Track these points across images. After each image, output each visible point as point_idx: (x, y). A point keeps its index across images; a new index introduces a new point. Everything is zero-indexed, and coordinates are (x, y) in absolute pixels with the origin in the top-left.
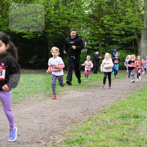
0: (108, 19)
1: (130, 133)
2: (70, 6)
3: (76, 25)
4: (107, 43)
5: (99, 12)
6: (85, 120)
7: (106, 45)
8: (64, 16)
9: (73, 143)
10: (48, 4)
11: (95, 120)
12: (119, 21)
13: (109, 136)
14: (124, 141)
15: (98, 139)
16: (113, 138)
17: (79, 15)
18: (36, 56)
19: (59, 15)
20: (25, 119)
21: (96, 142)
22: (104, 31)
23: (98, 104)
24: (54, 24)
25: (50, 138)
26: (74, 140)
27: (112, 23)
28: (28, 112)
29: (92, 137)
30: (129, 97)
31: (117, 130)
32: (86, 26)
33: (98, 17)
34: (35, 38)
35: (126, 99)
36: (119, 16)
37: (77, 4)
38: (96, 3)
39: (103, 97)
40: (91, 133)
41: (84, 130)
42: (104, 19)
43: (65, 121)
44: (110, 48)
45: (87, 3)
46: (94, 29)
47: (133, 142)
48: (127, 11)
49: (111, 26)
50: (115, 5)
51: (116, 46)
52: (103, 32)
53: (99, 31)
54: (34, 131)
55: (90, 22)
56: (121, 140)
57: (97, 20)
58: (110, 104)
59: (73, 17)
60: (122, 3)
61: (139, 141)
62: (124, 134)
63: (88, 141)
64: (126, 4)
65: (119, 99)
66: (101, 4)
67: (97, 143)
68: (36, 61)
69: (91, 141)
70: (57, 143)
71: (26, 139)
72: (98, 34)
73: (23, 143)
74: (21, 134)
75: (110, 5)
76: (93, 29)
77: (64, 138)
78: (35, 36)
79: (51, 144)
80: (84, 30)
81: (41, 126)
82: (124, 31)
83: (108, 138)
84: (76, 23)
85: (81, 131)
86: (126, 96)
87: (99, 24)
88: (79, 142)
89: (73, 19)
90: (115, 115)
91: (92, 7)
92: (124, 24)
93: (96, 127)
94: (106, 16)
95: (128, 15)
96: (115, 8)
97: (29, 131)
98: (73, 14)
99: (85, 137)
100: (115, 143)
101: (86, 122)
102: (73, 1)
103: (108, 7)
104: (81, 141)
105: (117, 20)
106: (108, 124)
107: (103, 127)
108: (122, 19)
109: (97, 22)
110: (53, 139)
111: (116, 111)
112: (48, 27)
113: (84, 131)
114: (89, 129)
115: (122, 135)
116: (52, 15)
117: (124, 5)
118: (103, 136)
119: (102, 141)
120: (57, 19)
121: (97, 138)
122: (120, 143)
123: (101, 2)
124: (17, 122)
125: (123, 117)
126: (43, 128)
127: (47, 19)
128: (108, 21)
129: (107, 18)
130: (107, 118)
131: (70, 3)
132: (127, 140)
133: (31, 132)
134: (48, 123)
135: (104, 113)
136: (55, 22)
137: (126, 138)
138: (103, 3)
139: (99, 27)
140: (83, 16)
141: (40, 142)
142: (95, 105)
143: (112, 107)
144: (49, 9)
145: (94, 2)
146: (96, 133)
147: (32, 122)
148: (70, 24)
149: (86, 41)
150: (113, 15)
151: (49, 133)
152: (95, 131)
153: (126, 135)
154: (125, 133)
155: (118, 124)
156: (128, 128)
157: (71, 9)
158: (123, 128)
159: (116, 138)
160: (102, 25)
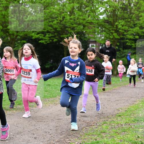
0: (123, 23)
2: (85, 12)
3: (91, 30)
4: (121, 48)
5: (114, 17)
6: (100, 123)
7: (121, 49)
8: (79, 21)
10: (63, 10)
11: (110, 123)
12: (133, 26)
13: (124, 139)
16: (128, 141)
17: (94, 20)
18: (52, 61)
19: (74, 20)
20: (42, 122)
22: (118, 35)
23: (112, 107)
24: (69, 29)
25: (66, 141)
26: (90, 143)
27: (126, 28)
28: (44, 115)
29: (107, 140)
30: (143, 101)
31: (132, 133)
32: (101, 31)
33: (112, 23)
34: (51, 43)
35: (140, 103)
36: (133, 21)
37: (92, 10)
38: (110, 8)
39: (118, 100)
40: (106, 136)
41: (99, 133)
42: (118, 24)
43: (80, 124)
44: (125, 52)
45: (102, 9)
46: (109, 34)
48: (141, 16)
49: (125, 31)
50: (129, 10)
51: (130, 50)
52: (117, 37)
53: (113, 36)
54: (50, 134)
55: (105, 27)
56: (136, 143)
57: (112, 25)
58: (125, 107)
59: (88, 23)
60: (136, 8)
62: (138, 137)
64: (140, 9)
65: (133, 102)
66: (115, 9)
68: (52, 65)
71: (42, 142)
72: (112, 39)
74: (38, 137)
75: (124, 10)
76: (107, 34)
77: (80, 141)
78: (51, 41)
80: (98, 35)
81: (57, 129)
82: (138, 36)
83: (123, 141)
84: (91, 28)
85: (97, 134)
86: (140, 100)
87: (113, 28)
89: (88, 24)
90: (130, 119)
91: (107, 12)
92: (138, 28)
93: (111, 131)
94: (120, 21)
95: (142, 20)
96: (129, 13)
97: (45, 134)
98: (88, 19)
99: (100, 140)
101: (101, 125)
102: (88, 7)
103: (122, 12)
105: (131, 25)
106: (123, 127)
107: (118, 130)
108: (136, 24)
109: (112, 27)
110: (69, 141)
111: (131, 115)
112: (64, 32)
113: (100, 135)
114: (104, 133)
115: (137, 138)
116: (67, 21)
117: (138, 10)
118: (118, 139)
120: (73, 25)
121: (112, 141)
123: (116, 7)
124: (33, 125)
125: (138, 121)
126: (60, 131)
127: (62, 24)
128: (123, 26)
129: (121, 22)
130: (122, 121)
131: (85, 8)
132: (142, 143)
133: (48, 135)
134: (64, 126)
135: (119, 116)
136: (71, 27)
137: (141, 141)
138: (117, 8)
139: (113, 32)
140: (98, 21)
142: (110, 109)
143: (127, 111)
144: (65, 15)
145: (108, 7)
146: (111, 136)
147: (48, 125)
148: (85, 29)
149: (101, 45)
150: (127, 20)
151: (65, 136)
152: (110, 134)
153: (140, 138)
154: (140, 136)
155: (133, 127)
156: (142, 131)
157: (86, 15)
158: (137, 131)
159: (131, 141)
160: (116, 30)
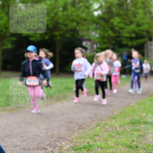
1: (140, 140)
3: (85, 28)
5: (109, 14)
9: (80, 149)
13: (118, 142)
14: (134, 148)
15: (106, 146)
16: (122, 145)
19: (68, 17)
20: (31, 125)
21: (104, 149)
24: (62, 26)
25: (56, 144)
26: (82, 146)
29: (101, 143)
31: (126, 136)
39: (112, 102)
40: (99, 140)
41: (92, 136)
42: (113, 21)
43: (72, 127)
47: (143, 150)
48: (138, 13)
53: (108, 34)
54: (40, 137)
55: (100, 24)
56: (131, 147)
61: (149, 148)
62: (133, 141)
63: (96, 148)
67: (106, 149)
69: (100, 147)
70: (64, 150)
71: (32, 145)
72: (108, 37)
73: (29, 149)
74: (27, 140)
77: (72, 145)
79: (58, 151)
81: (47, 132)
83: (117, 145)
88: (86, 148)
90: (124, 121)
92: (135, 26)
93: (104, 134)
96: (125, 9)
97: (35, 137)
99: (93, 144)
100: (124, 150)
104: (88, 148)
107: (112, 133)
110: (60, 145)
113: (92, 138)
114: (97, 135)
118: (112, 142)
119: (110, 147)
121: (105, 144)
122: (129, 150)
125: (133, 123)
126: (50, 134)
128: (119, 23)
130: (117, 124)
132: (137, 147)
133: (38, 138)
135: (113, 118)
137: (135, 145)
141: (46, 149)
146: (104, 139)
147: (38, 128)
151: (56, 139)
153: (135, 141)
154: (135, 139)
155: (128, 130)
156: (137, 135)
158: (132, 134)
159: (125, 145)
160: (112, 27)
